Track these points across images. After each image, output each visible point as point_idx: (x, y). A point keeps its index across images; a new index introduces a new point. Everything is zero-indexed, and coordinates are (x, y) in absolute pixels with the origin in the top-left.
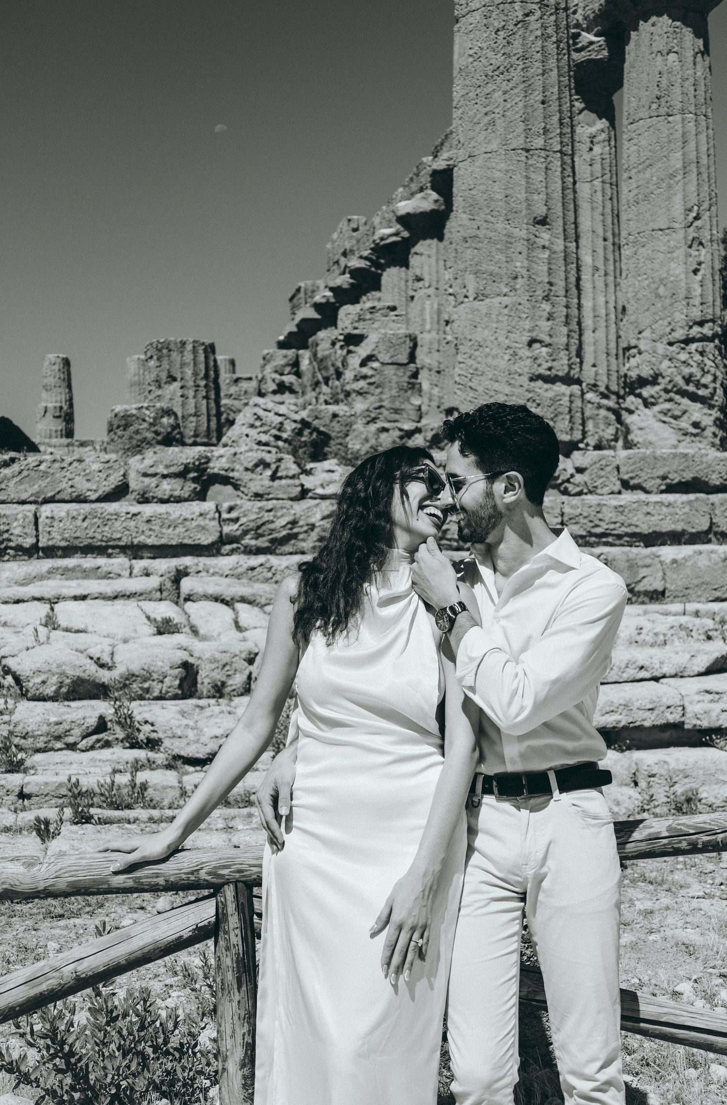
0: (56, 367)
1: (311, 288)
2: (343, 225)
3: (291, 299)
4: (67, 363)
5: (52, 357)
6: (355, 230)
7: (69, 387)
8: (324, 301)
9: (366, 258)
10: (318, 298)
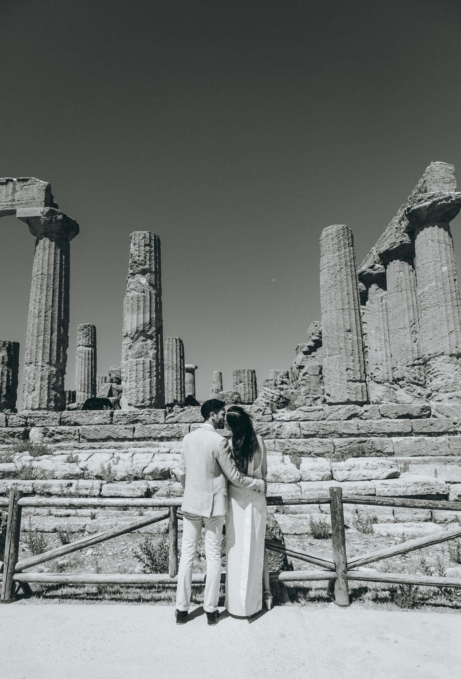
0: (217, 375)
1: (302, 346)
2: (312, 325)
3: (296, 350)
4: (221, 374)
5: (215, 372)
6: (316, 326)
7: (221, 382)
8: (306, 350)
9: (318, 336)
10: (304, 350)
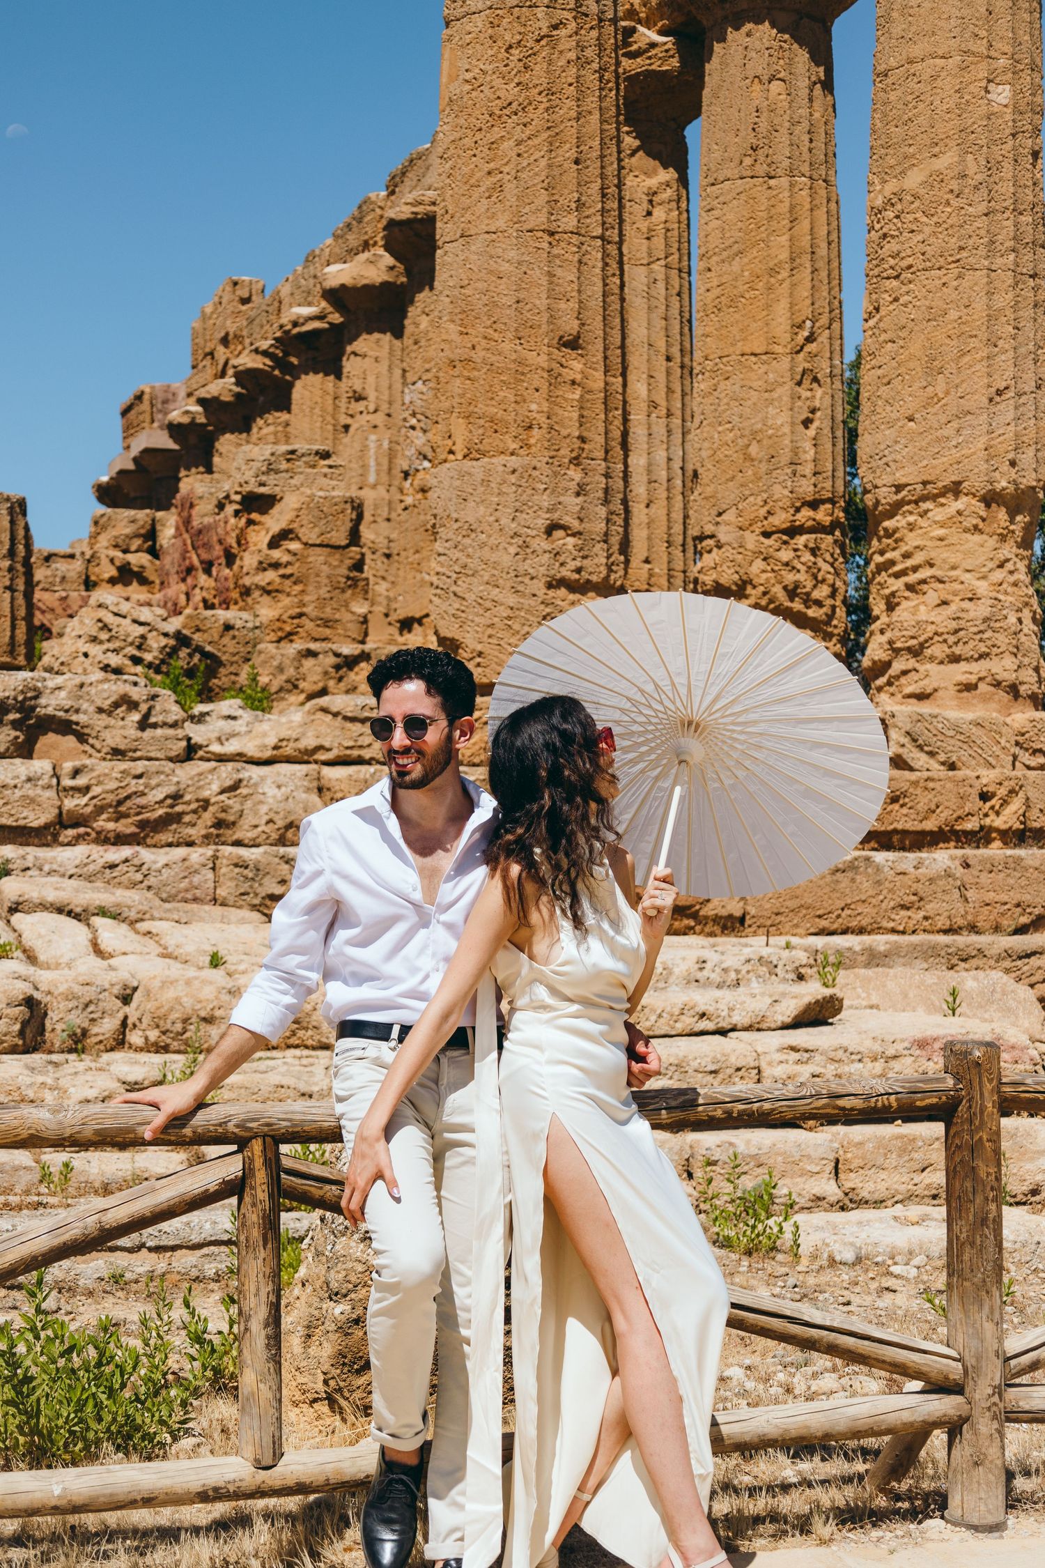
1: (161, 396)
2: (223, 291)
3: (125, 413)
6: (245, 301)
8: (186, 420)
9: (265, 353)
10: (176, 416)
